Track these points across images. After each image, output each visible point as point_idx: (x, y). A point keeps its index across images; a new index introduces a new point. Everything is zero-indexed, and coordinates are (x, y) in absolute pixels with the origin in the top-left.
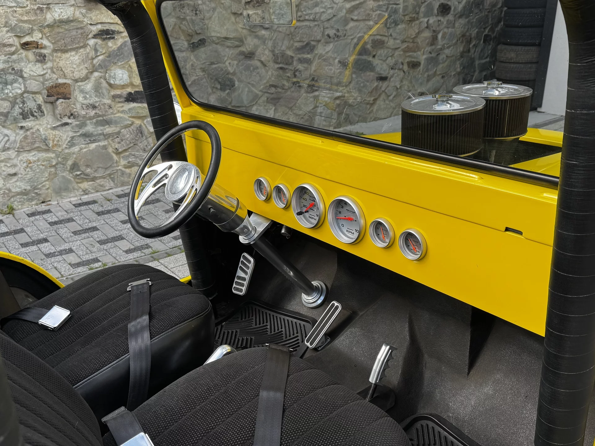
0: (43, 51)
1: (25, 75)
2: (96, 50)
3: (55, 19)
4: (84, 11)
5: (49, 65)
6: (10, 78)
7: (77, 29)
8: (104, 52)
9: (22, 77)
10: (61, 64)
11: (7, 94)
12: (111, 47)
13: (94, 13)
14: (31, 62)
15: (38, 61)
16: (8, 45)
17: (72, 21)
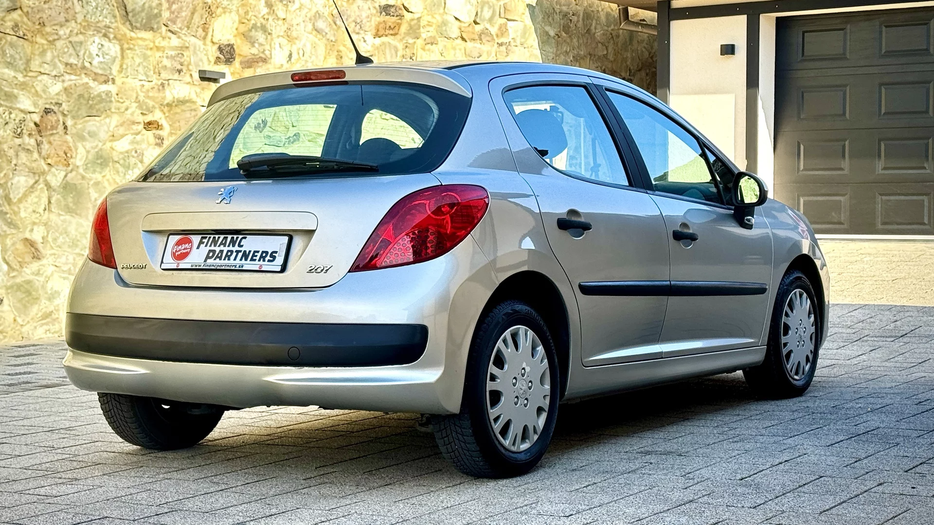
0: (162, 133)
1: (145, 160)
3: (174, 98)
4: (198, 90)
6: (133, 161)
7: (191, 110)
9: (142, 162)
13: (206, 93)
14: (151, 145)
15: (157, 144)
16: (137, 123)
17: (187, 101)
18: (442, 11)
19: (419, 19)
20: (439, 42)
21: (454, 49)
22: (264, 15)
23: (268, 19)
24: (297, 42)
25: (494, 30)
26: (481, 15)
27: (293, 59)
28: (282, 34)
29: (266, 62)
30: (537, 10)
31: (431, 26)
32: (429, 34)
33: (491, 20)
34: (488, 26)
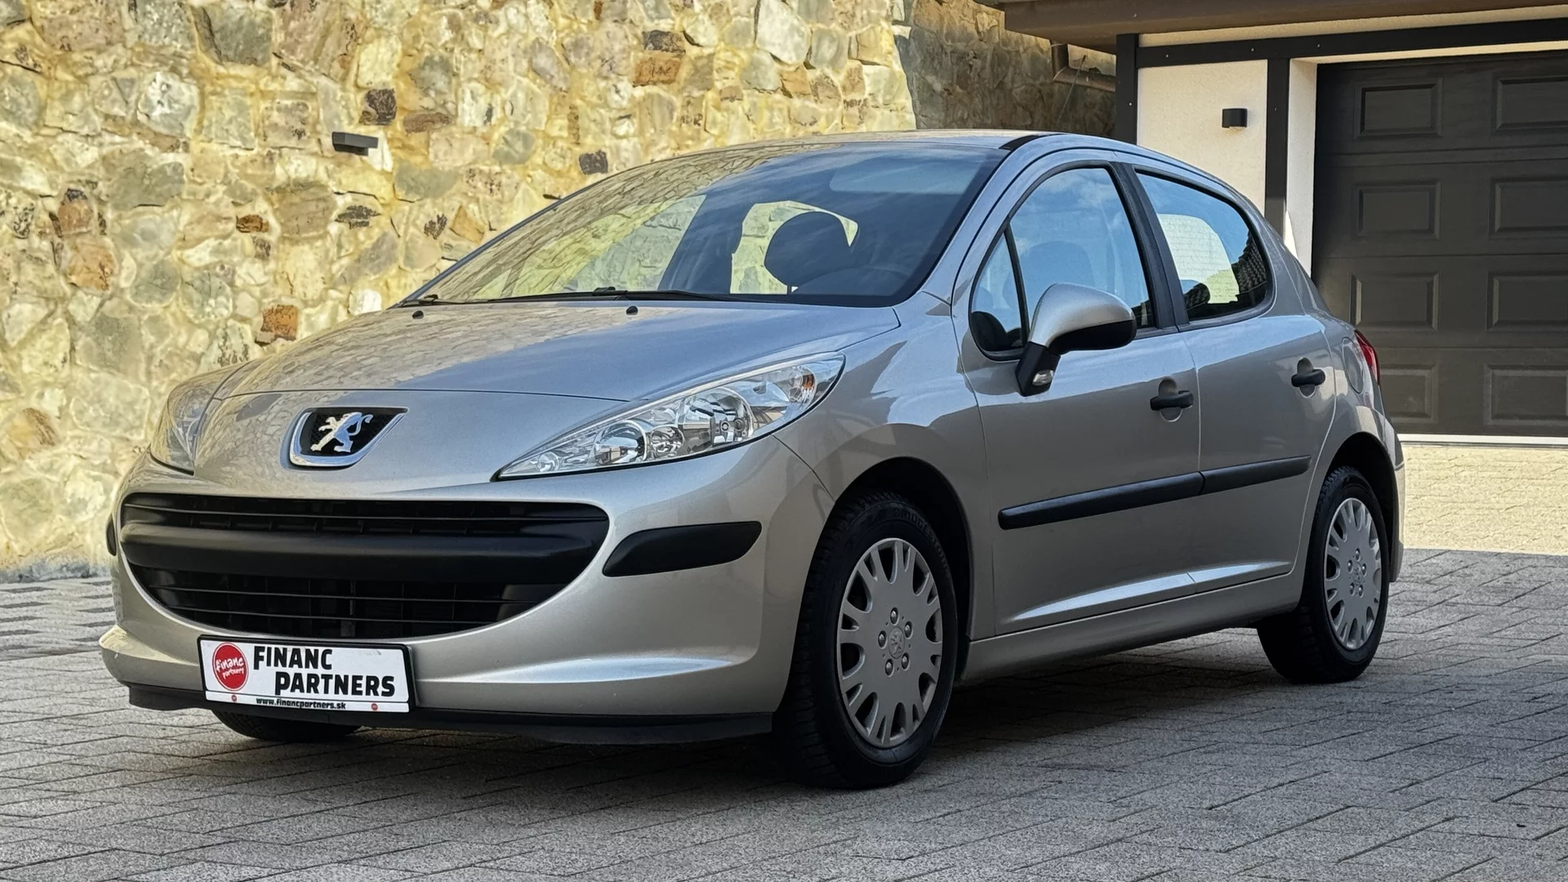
0: (265, 236)
1: (238, 283)
2: (340, 246)
3: (289, 178)
4: (331, 167)
5: (272, 265)
6: (216, 282)
7: (319, 200)
8: (351, 250)
9: (232, 284)
10: (290, 269)
11: (209, 314)
12: (363, 243)
13: (344, 173)
14: (249, 256)
15: (258, 256)
16: (225, 218)
17: (311, 185)
18: (750, 45)
19: (711, 57)
20: (745, 98)
21: (771, 109)
22: (446, 42)
23: (452, 50)
24: (502, 90)
25: (838, 79)
26: (817, 54)
27: (494, 120)
28: (476, 75)
29: (448, 123)
30: (913, 44)
31: (732, 69)
32: (729, 83)
33: (834, 63)
34: (829, 71)
